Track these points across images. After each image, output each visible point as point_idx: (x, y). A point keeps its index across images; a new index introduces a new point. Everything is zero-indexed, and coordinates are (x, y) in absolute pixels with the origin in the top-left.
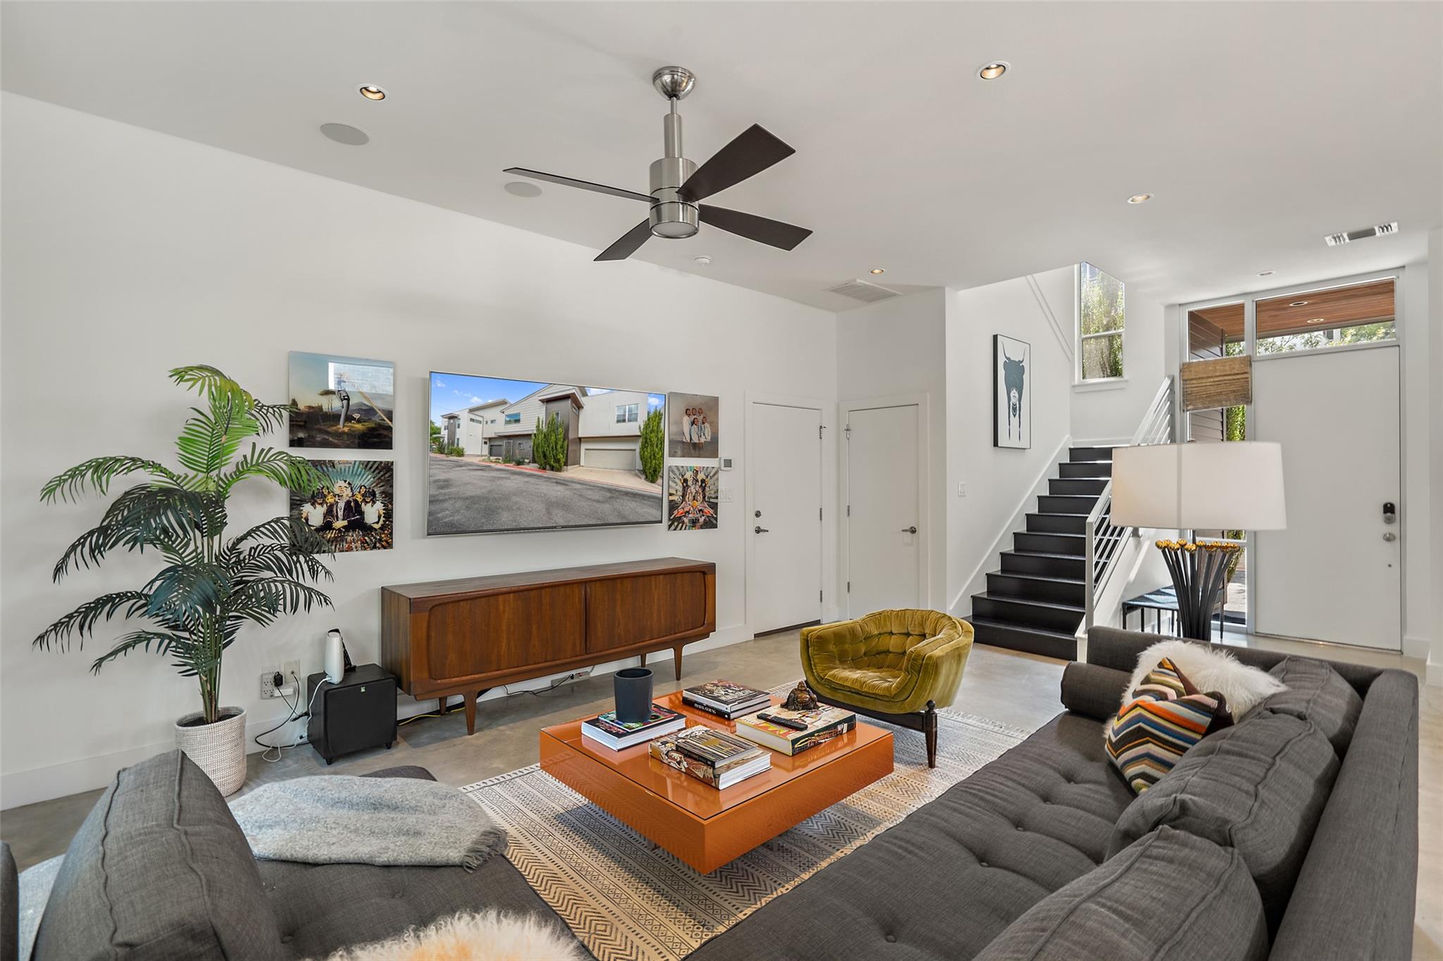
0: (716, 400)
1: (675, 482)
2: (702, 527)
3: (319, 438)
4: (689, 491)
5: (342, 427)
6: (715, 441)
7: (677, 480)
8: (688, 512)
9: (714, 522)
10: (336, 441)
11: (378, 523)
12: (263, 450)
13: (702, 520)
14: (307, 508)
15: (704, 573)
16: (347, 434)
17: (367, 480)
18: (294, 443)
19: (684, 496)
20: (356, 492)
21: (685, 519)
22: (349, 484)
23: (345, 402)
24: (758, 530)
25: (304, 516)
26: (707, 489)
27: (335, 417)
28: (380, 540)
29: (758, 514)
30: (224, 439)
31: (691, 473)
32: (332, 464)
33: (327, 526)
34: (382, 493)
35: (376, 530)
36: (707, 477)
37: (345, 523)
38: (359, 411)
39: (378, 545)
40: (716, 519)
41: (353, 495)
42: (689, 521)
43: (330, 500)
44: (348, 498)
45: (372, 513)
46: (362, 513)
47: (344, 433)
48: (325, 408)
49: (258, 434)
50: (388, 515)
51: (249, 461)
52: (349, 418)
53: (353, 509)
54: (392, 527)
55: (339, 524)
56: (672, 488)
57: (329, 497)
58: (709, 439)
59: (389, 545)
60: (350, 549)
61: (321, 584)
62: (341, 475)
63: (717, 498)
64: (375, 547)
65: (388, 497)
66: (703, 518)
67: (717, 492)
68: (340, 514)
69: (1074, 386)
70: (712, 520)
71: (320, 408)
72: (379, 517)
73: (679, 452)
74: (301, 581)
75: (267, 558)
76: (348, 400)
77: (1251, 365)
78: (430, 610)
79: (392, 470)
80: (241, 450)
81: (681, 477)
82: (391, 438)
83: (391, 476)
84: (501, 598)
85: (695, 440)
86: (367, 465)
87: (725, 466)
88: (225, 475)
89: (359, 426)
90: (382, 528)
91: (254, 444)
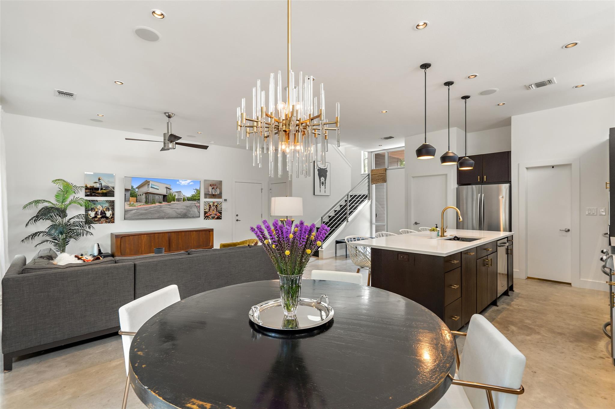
0: (221, 182)
1: (206, 206)
2: (216, 219)
3: (93, 194)
4: (211, 208)
5: (100, 191)
6: (221, 193)
7: (207, 206)
8: (211, 215)
9: (221, 218)
10: (98, 195)
11: (110, 216)
12: (77, 198)
13: (216, 217)
14: (90, 212)
15: (210, 231)
16: (101, 193)
17: (107, 205)
18: (86, 196)
19: (209, 210)
20: (104, 208)
21: (210, 217)
22: (102, 206)
23: (101, 185)
24: (237, 220)
25: (89, 214)
26: (218, 208)
27: (98, 189)
28: (111, 221)
29: (237, 215)
30: (66, 195)
31: (212, 203)
32: (97, 201)
33: (96, 217)
34: (111, 208)
35: (109, 218)
36: (218, 204)
37: (101, 216)
38: (104, 187)
39: (110, 222)
40: (221, 217)
41: (103, 209)
42: (212, 217)
43: (96, 210)
44: (101, 210)
45: (108, 214)
46: (105, 214)
47: (100, 193)
48: (95, 187)
49: (75, 194)
50: (113, 214)
51: (73, 200)
52: (102, 189)
53: (103, 213)
54: (114, 218)
55: (99, 216)
56: (205, 207)
57: (96, 209)
58: (219, 193)
59: (113, 222)
60: (102, 223)
61: (91, 230)
62: (100, 204)
63: (221, 210)
64: (109, 223)
65: (113, 209)
66: (216, 216)
67: (221, 209)
68: (99, 214)
69: (361, 174)
70: (220, 217)
71: (93, 187)
72: (111, 215)
73: (208, 197)
74: (86, 230)
75: (77, 224)
76: (101, 184)
77: (386, 171)
78: (121, 237)
79: (114, 202)
80: (71, 198)
81: (208, 204)
82: (114, 194)
83: (114, 204)
84: (142, 236)
85: (214, 193)
86: (107, 201)
87: (225, 201)
88: (67, 204)
89: (105, 191)
90: (112, 218)
91: (74, 196)
